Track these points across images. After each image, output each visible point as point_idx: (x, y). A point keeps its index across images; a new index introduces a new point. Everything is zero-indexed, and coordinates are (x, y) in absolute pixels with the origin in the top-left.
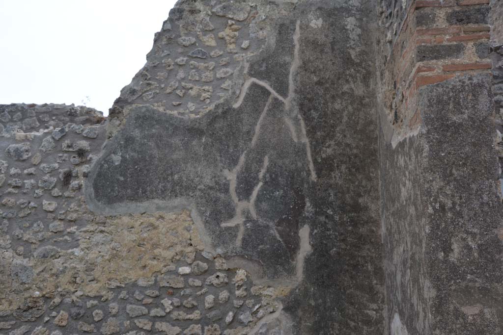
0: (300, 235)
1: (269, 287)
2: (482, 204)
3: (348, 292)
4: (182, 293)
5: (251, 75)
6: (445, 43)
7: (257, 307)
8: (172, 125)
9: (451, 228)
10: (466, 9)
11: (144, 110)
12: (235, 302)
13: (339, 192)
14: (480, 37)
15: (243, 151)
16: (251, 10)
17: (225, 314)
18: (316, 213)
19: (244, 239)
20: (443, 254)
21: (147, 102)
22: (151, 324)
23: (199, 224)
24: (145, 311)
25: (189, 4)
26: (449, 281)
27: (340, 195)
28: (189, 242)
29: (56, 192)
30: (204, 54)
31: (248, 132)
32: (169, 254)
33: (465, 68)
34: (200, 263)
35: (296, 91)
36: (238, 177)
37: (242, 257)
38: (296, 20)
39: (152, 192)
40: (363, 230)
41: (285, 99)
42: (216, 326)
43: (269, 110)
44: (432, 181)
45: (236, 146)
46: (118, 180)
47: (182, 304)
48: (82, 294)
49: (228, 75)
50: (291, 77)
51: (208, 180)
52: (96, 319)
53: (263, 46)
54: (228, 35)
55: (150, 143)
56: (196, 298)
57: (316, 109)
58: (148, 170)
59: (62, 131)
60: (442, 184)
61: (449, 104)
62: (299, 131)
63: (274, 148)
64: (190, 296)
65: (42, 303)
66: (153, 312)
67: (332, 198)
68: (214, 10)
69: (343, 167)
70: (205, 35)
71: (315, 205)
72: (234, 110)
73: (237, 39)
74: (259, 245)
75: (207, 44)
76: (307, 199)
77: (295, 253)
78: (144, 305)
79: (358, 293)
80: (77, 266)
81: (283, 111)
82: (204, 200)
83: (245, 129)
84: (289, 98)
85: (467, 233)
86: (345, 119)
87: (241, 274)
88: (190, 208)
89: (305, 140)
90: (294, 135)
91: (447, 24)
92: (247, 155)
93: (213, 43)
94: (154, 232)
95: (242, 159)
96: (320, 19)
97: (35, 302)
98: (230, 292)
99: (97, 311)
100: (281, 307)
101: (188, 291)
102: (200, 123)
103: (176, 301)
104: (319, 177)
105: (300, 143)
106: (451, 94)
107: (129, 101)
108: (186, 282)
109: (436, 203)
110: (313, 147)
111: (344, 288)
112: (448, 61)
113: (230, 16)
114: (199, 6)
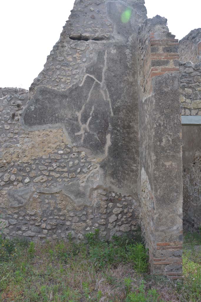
0: (106, 138)
1: (94, 158)
2: (174, 123)
3: (125, 160)
4: (60, 161)
5: (87, 73)
6: (162, 60)
7: (90, 166)
8: (55, 93)
9: (162, 133)
10: (170, 46)
11: (43, 88)
12: (81, 164)
13: (122, 121)
14: (175, 58)
15: (83, 104)
16: (87, 46)
17: (77, 169)
18: (113, 129)
19: (84, 140)
20: (159, 143)
21: (44, 84)
22: (48, 173)
23: (66, 134)
24: (46, 168)
25: (61, 44)
26: (161, 153)
27: (123, 122)
28: (62, 141)
29: (9, 122)
30: (67, 64)
31: (86, 96)
32: (54, 146)
33: (169, 70)
34: (67, 149)
35: (105, 79)
36: (81, 115)
37: (84, 147)
38: (105, 50)
39: (47, 121)
40: (132, 136)
41: (101, 82)
42: (74, 173)
43: (94, 87)
44: (156, 114)
45: (81, 102)
46: (33, 116)
47: (60, 165)
48: (21, 161)
49: (78, 72)
50: (103, 74)
51: (69, 116)
52: (27, 171)
53: (92, 61)
54: (77, 56)
55: (46, 101)
56: (66, 163)
57: (113, 87)
58: (45, 112)
59: (11, 97)
60: (160, 116)
61: (163, 84)
62: (106, 96)
63: (96, 103)
64: (63, 162)
65: (7, 165)
66: (49, 168)
67: (119, 123)
68: (71, 46)
69: (124, 111)
70: (68, 56)
71: (113, 126)
72: (80, 87)
73: (81, 58)
74: (90, 142)
75: (68, 60)
76: (109, 124)
77: (105, 145)
78: (45, 166)
79: (129, 160)
80: (19, 151)
81: (100, 87)
82: (68, 124)
83: (84, 95)
84: (102, 82)
85: (168, 134)
86: (125, 91)
87: (83, 153)
88: (62, 127)
89: (109, 100)
90: (104, 97)
91: (163, 52)
92: (85, 106)
93: (71, 60)
94: (48, 137)
95: (83, 107)
96: (115, 50)
97: (4, 164)
98: (79, 160)
99: (27, 168)
100: (99, 166)
101: (62, 160)
102: (66, 93)
103: (58, 164)
104: (114, 114)
105: (107, 101)
106: (164, 80)
107: (37, 84)
108: (61, 157)
109: (157, 123)
110: (112, 102)
111: (124, 158)
112: (163, 67)
113: (78, 48)
114: (65, 44)
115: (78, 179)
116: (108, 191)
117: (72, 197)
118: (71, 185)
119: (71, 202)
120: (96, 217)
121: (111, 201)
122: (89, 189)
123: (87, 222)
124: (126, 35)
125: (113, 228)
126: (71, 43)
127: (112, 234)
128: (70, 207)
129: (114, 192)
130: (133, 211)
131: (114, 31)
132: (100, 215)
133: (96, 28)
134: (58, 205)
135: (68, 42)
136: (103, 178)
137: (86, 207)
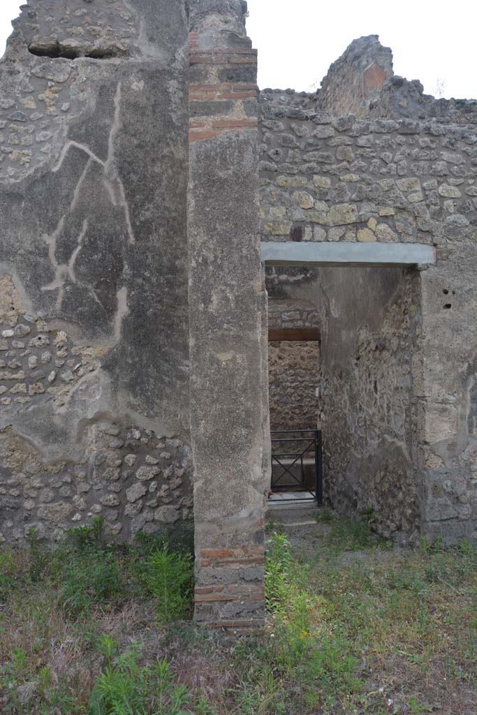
0: (117, 296)
1: (89, 347)
3: (163, 350)
4: (6, 355)
5: (70, 138)
6: (216, 100)
7: (77, 366)
9: (211, 281)
10: (236, 67)
12: (57, 362)
13: (156, 255)
14: (248, 96)
15: (61, 216)
16: (71, 72)
17: (48, 373)
18: (134, 275)
19: (63, 302)
20: (203, 305)
23: (20, 288)
25: (7, 65)
26: (207, 331)
27: (158, 258)
28: (11, 306)
30: (23, 117)
31: (67, 196)
33: (233, 125)
34: (23, 326)
35: (115, 154)
36: (57, 242)
37: (62, 319)
38: (117, 82)
40: (178, 291)
41: (104, 162)
42: (40, 384)
43: (89, 173)
44: (196, 236)
45: (55, 211)
47: (6, 364)
49: (47, 138)
50: (110, 140)
51: (28, 246)
53: (83, 109)
54: (48, 97)
56: (21, 359)
57: (135, 172)
60: (206, 238)
61: (216, 160)
62: (117, 195)
63: (93, 212)
64: (14, 357)
67: (149, 261)
68: (33, 71)
69: (161, 230)
70: (24, 97)
71: (133, 267)
72: (53, 173)
73: (57, 102)
74: (78, 307)
75: (26, 106)
76: (125, 262)
77: (113, 314)
79: (173, 350)
81: (101, 174)
82: (24, 265)
83: (64, 193)
84: (108, 160)
85: (226, 284)
86: (165, 182)
87: (61, 336)
88: (11, 273)
89: (124, 204)
90: (113, 199)
91: (219, 81)
92: (66, 219)
93: (33, 106)
95: (61, 223)
96: (142, 81)
98: (52, 353)
100: (100, 365)
101: (12, 353)
102: (19, 188)
103: (1, 362)
104: (137, 240)
105: (119, 206)
106: (218, 150)
108: (10, 344)
109: (199, 257)
110: (132, 211)
111: (159, 347)
112: (217, 118)
113: (50, 77)
114: (18, 66)
115: (51, 399)
116: (123, 427)
117: (37, 441)
118: (33, 411)
119: (35, 453)
120: (96, 488)
121: (131, 449)
122: (76, 422)
123: (74, 502)
124: (169, 45)
125: (136, 515)
126: (32, 64)
127: (135, 526)
128: (31, 466)
129: (137, 428)
130: (184, 474)
131: (140, 35)
132: (104, 483)
133: (95, 28)
134: (4, 462)
135: (25, 62)
136: (109, 396)
137: (69, 464)
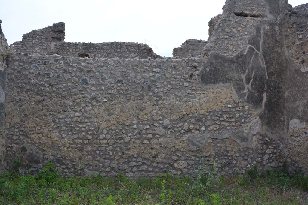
0: (263, 96)
1: (254, 111)
3: (276, 113)
4: (229, 113)
5: (249, 44)
7: (251, 117)
8: (225, 59)
11: (215, 53)
12: (245, 116)
16: (247, 22)
17: (242, 119)
18: (268, 89)
19: (248, 97)
21: (216, 51)
22: (220, 122)
23: (234, 92)
24: (218, 119)
27: (274, 84)
28: (231, 97)
29: (188, 80)
30: (233, 35)
31: (248, 63)
32: (225, 101)
34: (234, 104)
35: (262, 50)
36: (246, 77)
37: (247, 102)
38: (261, 26)
39: (219, 81)
40: (280, 94)
41: (259, 52)
42: (239, 123)
43: (255, 56)
45: (245, 67)
46: (209, 77)
47: (229, 116)
48: (199, 113)
49: (241, 43)
50: (260, 45)
51: (236, 78)
52: (204, 121)
53: (252, 34)
54: (241, 29)
55: (218, 65)
56: (233, 115)
57: (268, 56)
58: (218, 74)
59: (188, 59)
62: (263, 63)
63: (256, 68)
65: (186, 116)
66: (221, 119)
67: (272, 84)
68: (236, 20)
69: (275, 75)
70: (233, 29)
71: (267, 87)
72: (244, 55)
73: (243, 31)
74: (252, 98)
75: (234, 32)
76: (265, 85)
78: (218, 117)
79: (279, 113)
80: (197, 105)
81: (258, 56)
82: (235, 84)
86: (276, 60)
87: (247, 107)
88: (231, 87)
89: (265, 66)
90: (262, 64)
92: (248, 70)
93: (236, 32)
94: (220, 94)
95: (247, 71)
96: (268, 26)
97: (184, 116)
98: (243, 113)
99: (204, 119)
100: (258, 117)
101: (231, 113)
102: (233, 59)
103: (227, 115)
104: (269, 78)
105: (263, 67)
107: (210, 50)
108: (230, 110)
110: (267, 68)
113: (242, 23)
114: (231, 19)
115: (242, 128)
116: (263, 136)
117: (238, 141)
118: (237, 131)
119: (237, 145)
120: (255, 156)
121: (265, 144)
122: (251, 135)
123: (248, 161)
124: (275, 15)
125: (266, 165)
126: (236, 18)
127: (265, 169)
128: (236, 149)
129: (267, 137)
130: (280, 151)
131: (267, 11)
132: (257, 155)
133: (254, 7)
134: (228, 148)
135: (233, 17)
136: (261, 127)
137: (248, 148)
